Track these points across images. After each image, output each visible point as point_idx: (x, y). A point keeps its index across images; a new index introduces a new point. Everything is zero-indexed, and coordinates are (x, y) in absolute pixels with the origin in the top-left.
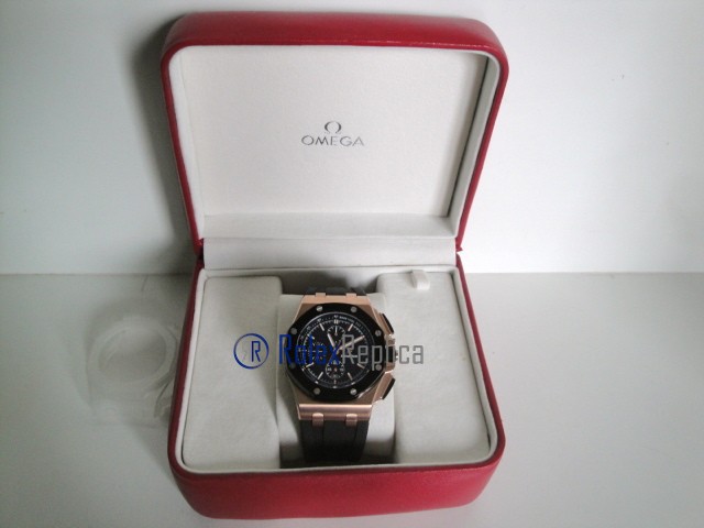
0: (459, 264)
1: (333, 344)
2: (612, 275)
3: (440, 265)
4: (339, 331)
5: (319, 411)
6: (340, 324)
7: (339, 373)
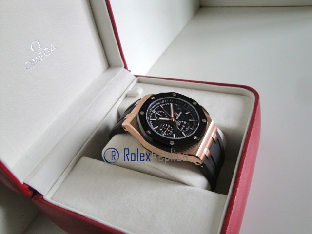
0: (136, 76)
1: (168, 119)
2: (164, 54)
3: (132, 82)
4: (160, 113)
5: (203, 150)
6: (156, 111)
7: (186, 126)
